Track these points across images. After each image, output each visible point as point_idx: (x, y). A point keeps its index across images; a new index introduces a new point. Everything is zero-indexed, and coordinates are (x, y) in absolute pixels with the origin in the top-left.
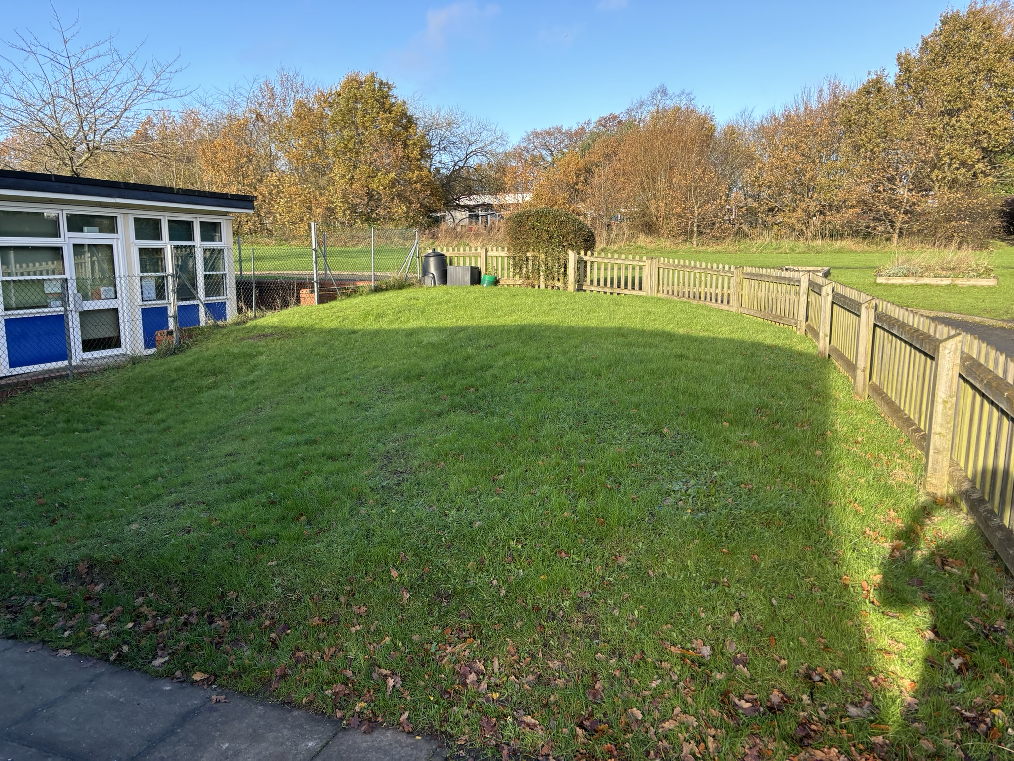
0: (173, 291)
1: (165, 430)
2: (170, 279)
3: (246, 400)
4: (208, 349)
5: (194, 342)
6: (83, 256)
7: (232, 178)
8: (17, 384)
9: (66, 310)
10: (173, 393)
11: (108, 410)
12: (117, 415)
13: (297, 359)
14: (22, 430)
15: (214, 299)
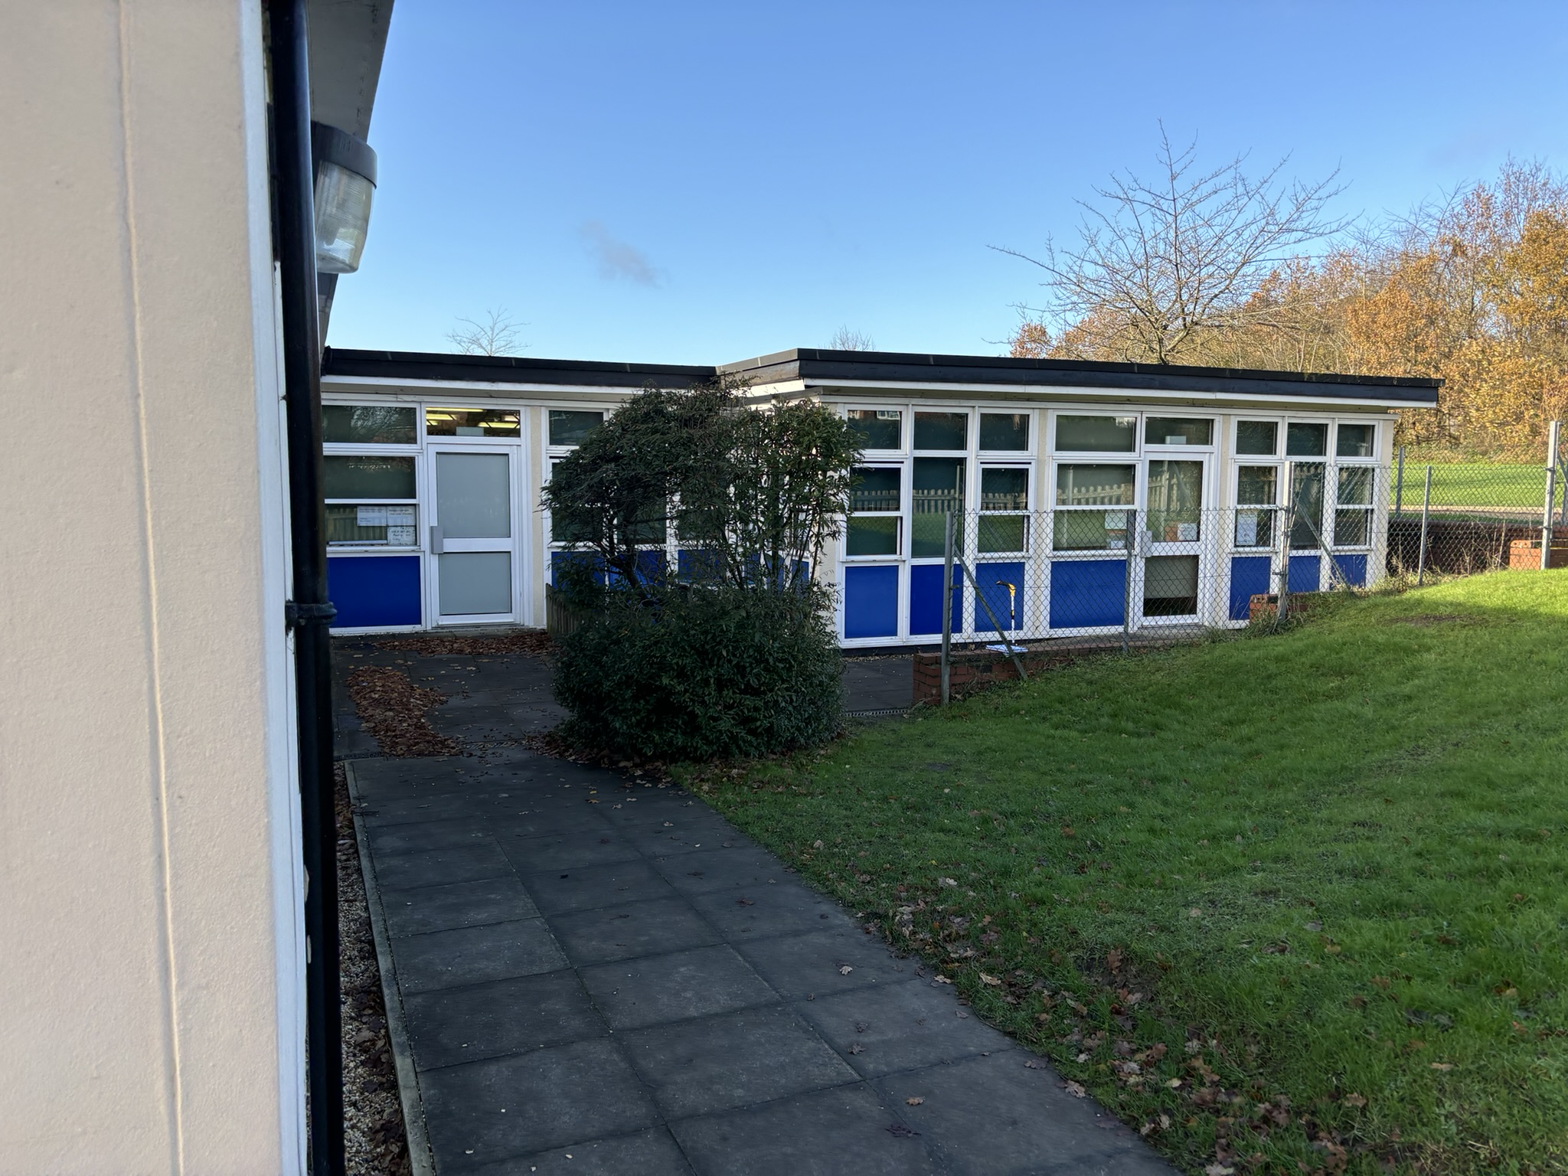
0: (1286, 534)
1: (1250, 754)
2: (1282, 516)
3: (1393, 728)
4: (1332, 632)
5: (1309, 616)
6: (1159, 479)
7: (1397, 353)
8: (1056, 653)
9: (1130, 554)
10: (1269, 695)
11: (1170, 707)
12: (1181, 718)
13: (1498, 665)
14: (1056, 718)
15: (1347, 549)
